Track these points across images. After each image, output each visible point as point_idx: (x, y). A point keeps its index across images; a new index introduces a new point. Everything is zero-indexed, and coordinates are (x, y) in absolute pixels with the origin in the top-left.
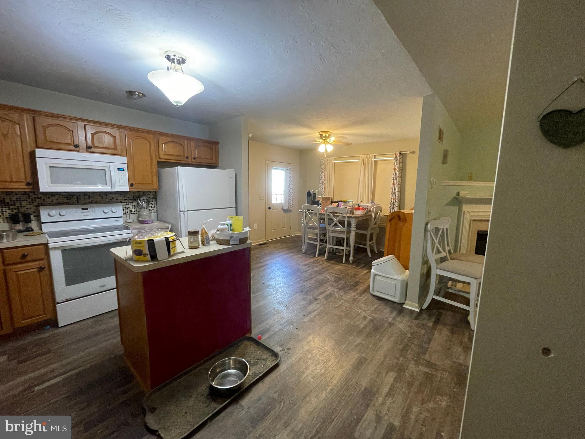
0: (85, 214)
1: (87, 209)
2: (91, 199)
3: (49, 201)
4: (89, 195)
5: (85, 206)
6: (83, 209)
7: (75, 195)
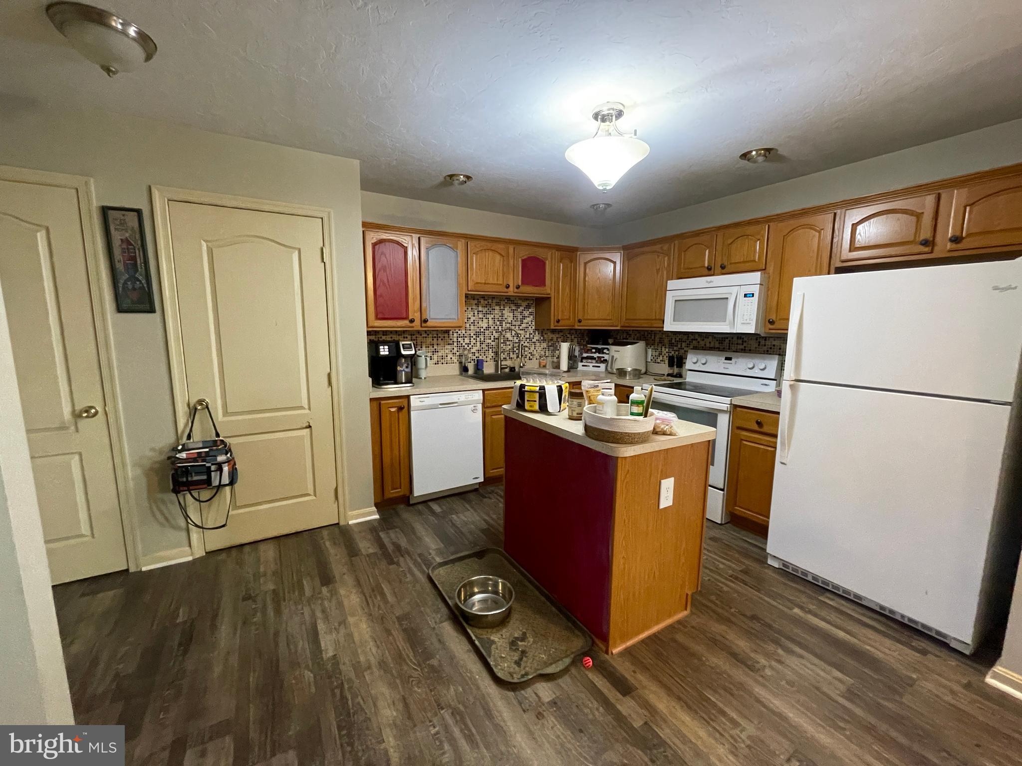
0: (727, 366)
1: (730, 359)
2: (745, 344)
3: (702, 343)
4: (743, 339)
5: (729, 355)
6: (727, 359)
7: (727, 338)
